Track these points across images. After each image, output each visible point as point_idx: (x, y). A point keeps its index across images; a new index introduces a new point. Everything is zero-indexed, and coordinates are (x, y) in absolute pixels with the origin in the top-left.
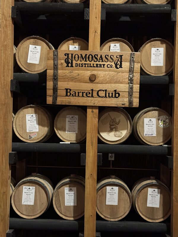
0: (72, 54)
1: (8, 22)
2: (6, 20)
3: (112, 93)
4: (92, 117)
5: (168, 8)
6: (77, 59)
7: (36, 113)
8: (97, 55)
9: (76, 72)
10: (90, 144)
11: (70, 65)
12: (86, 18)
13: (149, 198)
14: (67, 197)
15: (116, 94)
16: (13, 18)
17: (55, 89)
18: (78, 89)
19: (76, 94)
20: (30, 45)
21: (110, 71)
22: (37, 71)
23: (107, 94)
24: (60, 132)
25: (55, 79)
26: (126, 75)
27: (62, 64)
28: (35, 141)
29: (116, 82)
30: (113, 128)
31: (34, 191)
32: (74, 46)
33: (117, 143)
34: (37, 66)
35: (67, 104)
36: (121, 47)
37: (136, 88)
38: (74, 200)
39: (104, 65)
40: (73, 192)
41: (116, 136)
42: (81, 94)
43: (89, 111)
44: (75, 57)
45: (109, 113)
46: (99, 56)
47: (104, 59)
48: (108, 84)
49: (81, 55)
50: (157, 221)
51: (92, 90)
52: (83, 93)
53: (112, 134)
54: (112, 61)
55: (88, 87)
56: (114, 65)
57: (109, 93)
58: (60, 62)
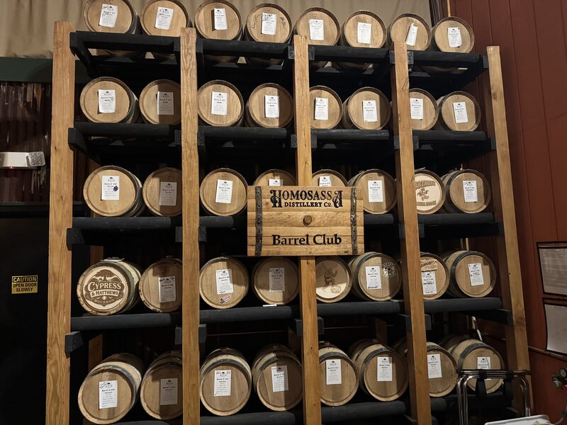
0: (280, 191)
1: (193, 152)
2: (190, 149)
3: (332, 239)
4: (307, 270)
5: (386, 134)
6: (286, 197)
7: (228, 267)
8: (312, 192)
9: (286, 213)
10: (308, 306)
11: (277, 205)
12: (293, 146)
13: (380, 369)
14: (274, 379)
15: (337, 239)
16: (199, 147)
17: (259, 237)
18: (289, 235)
19: (287, 242)
20: (219, 180)
21: (328, 210)
22: (229, 213)
23: (326, 240)
24: (261, 291)
25: (258, 223)
26: (348, 215)
27: (267, 203)
28: (229, 307)
29: (336, 225)
30: (329, 281)
31: (229, 376)
32: (275, 180)
33: (335, 301)
34: (228, 207)
35: (275, 255)
36: (332, 180)
37: (360, 230)
38: (285, 382)
39: (320, 203)
40: (283, 373)
41: (333, 292)
42: (293, 242)
43: (303, 262)
44: (283, 195)
45: (323, 262)
46: (314, 193)
47: (320, 196)
48: (326, 228)
49: (292, 191)
50: (392, 399)
51: (307, 236)
52: (295, 240)
53: (329, 289)
54: (329, 198)
55: (302, 231)
56: (332, 204)
57: (328, 239)
58: (264, 201)
